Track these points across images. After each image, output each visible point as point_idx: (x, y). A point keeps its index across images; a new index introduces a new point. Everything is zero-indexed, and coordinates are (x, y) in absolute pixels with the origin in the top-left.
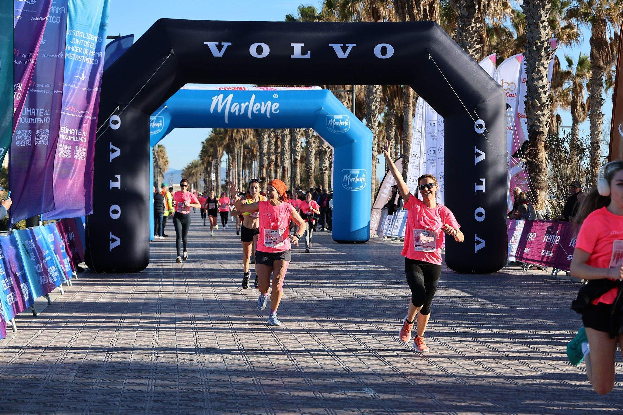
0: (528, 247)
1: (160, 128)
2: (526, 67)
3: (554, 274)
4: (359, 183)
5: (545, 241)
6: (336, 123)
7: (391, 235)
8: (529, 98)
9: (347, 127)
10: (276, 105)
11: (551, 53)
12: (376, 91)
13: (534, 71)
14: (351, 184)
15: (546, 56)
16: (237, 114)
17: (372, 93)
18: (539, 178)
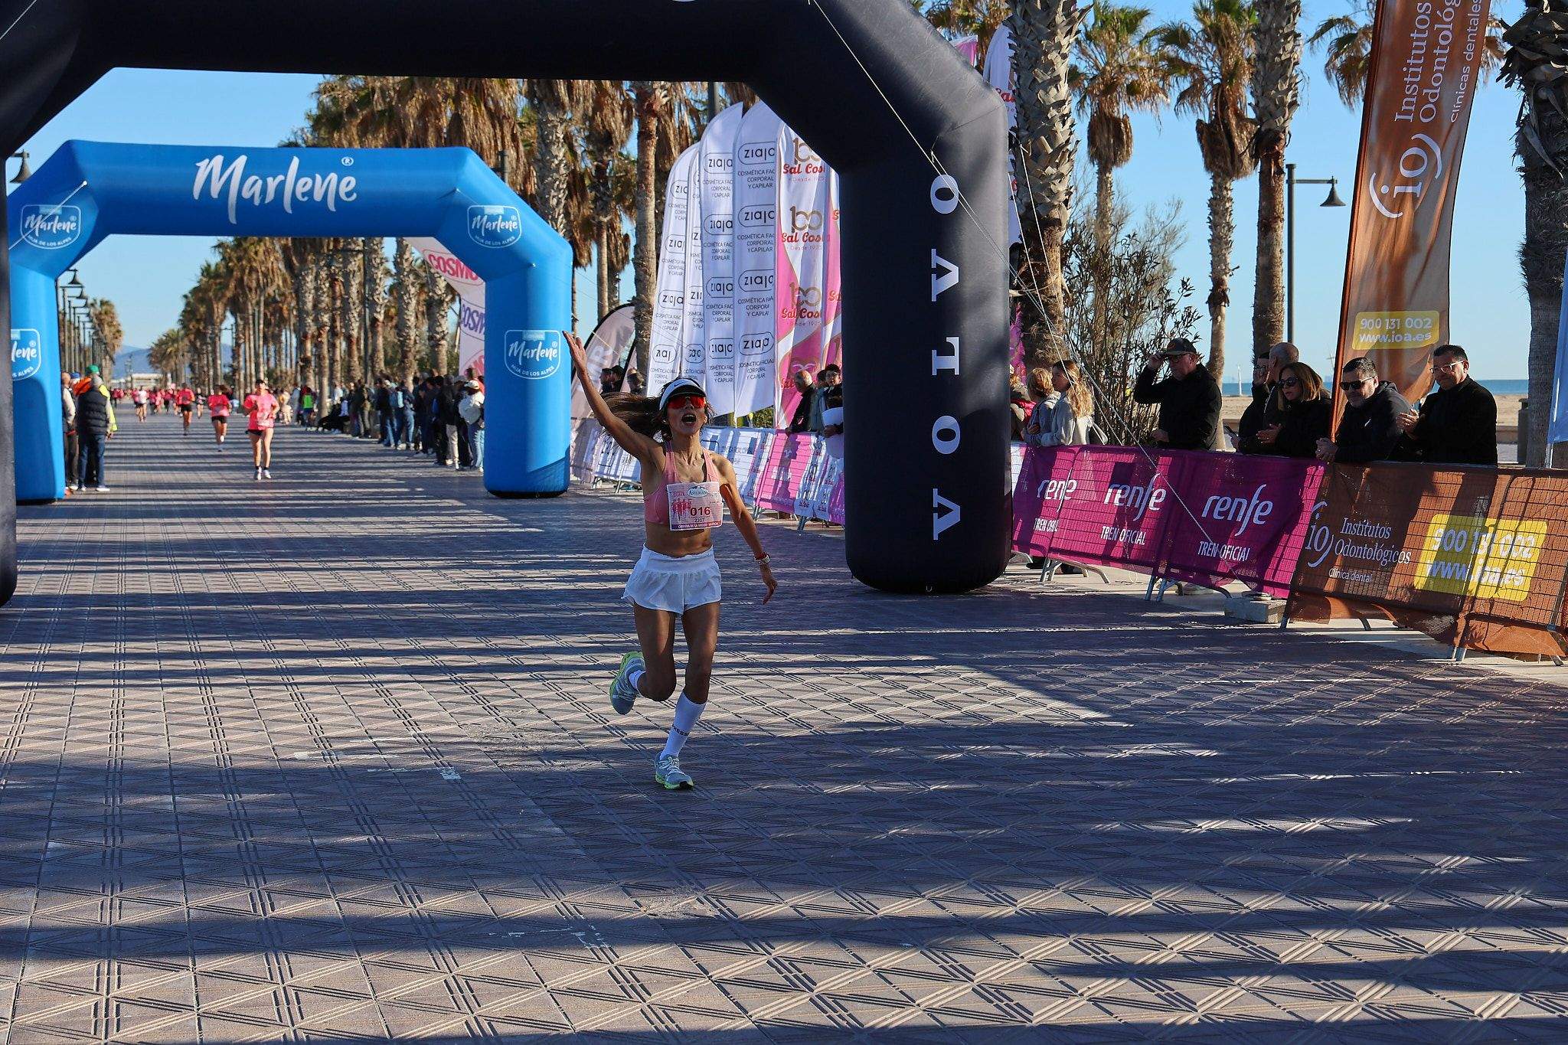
0: (1045, 517)
1: (73, 233)
2: (1012, 53)
3: (1155, 592)
4: (544, 361)
5: (1111, 501)
6: (489, 225)
7: (615, 476)
8: (1024, 133)
9: (515, 233)
10: (349, 182)
11: (1079, 18)
12: (559, 164)
13: (1035, 63)
14: (528, 364)
15: (1067, 24)
16: (257, 202)
17: (550, 170)
18: (1049, 337)
